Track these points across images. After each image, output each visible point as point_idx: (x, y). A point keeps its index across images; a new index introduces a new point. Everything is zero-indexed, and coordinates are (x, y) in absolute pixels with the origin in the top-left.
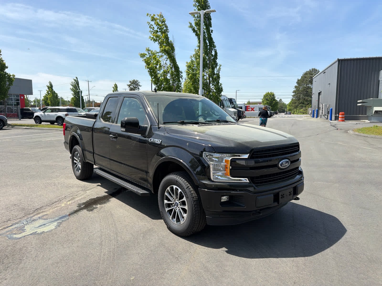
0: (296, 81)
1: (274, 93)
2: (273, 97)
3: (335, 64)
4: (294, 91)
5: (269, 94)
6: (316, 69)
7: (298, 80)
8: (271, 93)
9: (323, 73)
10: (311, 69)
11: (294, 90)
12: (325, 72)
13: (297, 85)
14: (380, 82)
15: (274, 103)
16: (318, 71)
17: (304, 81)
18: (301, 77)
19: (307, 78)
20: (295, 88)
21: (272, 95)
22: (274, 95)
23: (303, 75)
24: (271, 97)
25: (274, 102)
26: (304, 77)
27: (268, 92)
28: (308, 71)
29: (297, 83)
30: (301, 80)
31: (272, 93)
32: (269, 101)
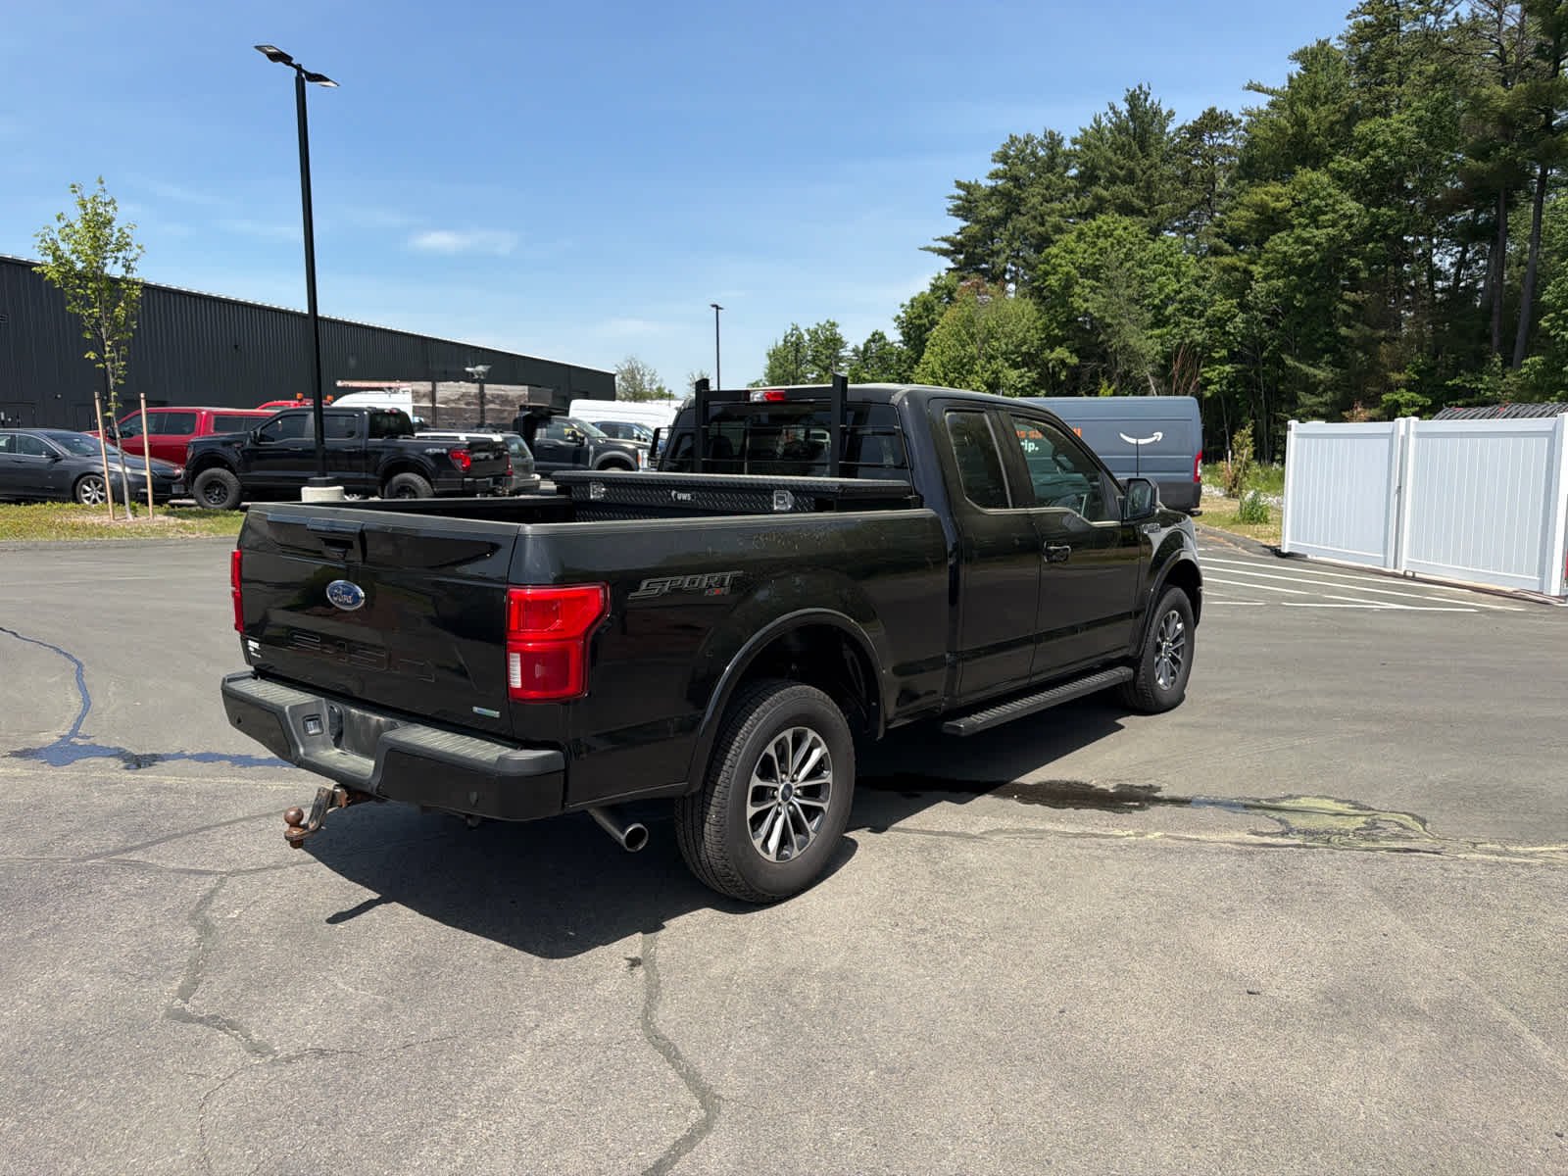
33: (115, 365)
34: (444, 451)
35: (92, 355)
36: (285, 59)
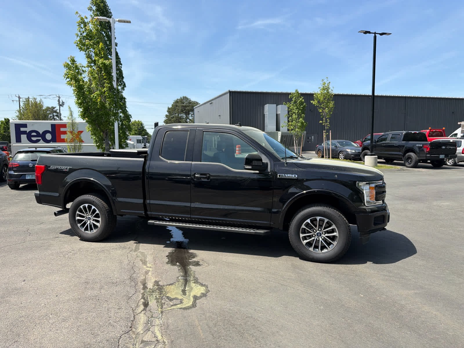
0: (167, 109)
1: (143, 122)
2: (141, 126)
3: (226, 95)
4: (165, 121)
5: (137, 123)
6: (187, 97)
7: (169, 109)
8: (138, 121)
9: (210, 104)
10: (182, 97)
11: (165, 119)
12: (212, 103)
13: (168, 114)
14: (265, 116)
15: (143, 134)
16: (189, 100)
17: (176, 110)
18: (171, 105)
19: (179, 107)
20: (165, 117)
21: (140, 125)
22: (142, 125)
23: (174, 103)
24: (139, 126)
25: (143, 132)
26: (175, 105)
27: (135, 121)
28: (179, 99)
29: (168, 111)
30: (171, 108)
31: (140, 122)
32: (137, 131)
33: (327, 125)
34: (421, 145)
35: (321, 122)
36: (369, 32)
